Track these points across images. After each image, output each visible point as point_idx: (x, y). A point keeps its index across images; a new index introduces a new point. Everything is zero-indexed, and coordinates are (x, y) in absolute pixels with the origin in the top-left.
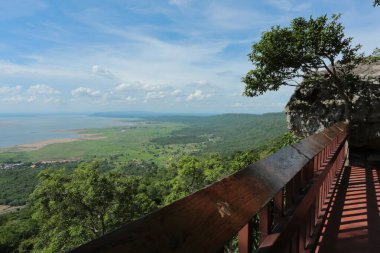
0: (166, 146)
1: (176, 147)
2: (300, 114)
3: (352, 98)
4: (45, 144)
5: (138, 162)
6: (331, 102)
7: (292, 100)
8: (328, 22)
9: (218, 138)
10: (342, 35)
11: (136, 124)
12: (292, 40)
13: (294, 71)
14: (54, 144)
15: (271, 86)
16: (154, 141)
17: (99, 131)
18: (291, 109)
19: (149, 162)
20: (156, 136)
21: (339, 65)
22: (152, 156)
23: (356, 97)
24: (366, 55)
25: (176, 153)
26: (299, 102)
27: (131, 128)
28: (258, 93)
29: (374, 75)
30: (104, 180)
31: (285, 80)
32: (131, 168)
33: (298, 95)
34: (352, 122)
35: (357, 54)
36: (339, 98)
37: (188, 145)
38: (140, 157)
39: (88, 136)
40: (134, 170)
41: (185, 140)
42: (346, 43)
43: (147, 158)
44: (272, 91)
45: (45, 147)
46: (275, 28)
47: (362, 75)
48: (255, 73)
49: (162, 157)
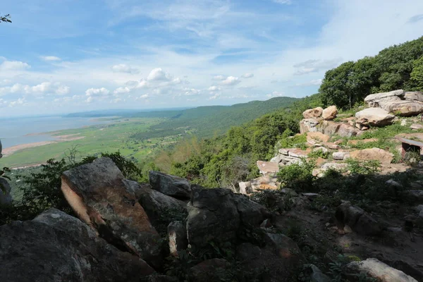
0: (145, 141)
1: (154, 141)
9: (193, 130)
11: (114, 122)
14: (27, 149)
16: (133, 136)
17: (76, 131)
20: (135, 132)
22: (131, 151)
25: (154, 147)
27: (110, 126)
37: (165, 138)
39: (64, 138)
41: (163, 134)
45: (15, 153)
49: (141, 152)
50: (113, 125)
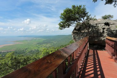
0: (42, 45)
1: (44, 45)
2: (76, 35)
3: (89, 30)
4: (3, 46)
5: (34, 50)
6: (84, 31)
7: (74, 31)
8: (82, 7)
9: (56, 42)
10: (86, 11)
11: (32, 39)
12: (72, 12)
13: (74, 22)
14: (6, 46)
15: (67, 26)
16: (38, 43)
17: (21, 41)
18: (73, 33)
19: (37, 50)
20: (39, 42)
21: (85, 20)
22: (37, 48)
23: (90, 30)
24: (92, 17)
25: (44, 47)
26: (75, 31)
27: (31, 40)
28: (63, 28)
29: (94, 23)
30: (15, 58)
31: (71, 25)
32: (31, 52)
33: (75, 29)
34: (89, 37)
35: (90, 17)
36: (86, 30)
37: (48, 44)
38: (34, 48)
39: (17, 43)
40: (32, 52)
41: (47, 43)
42: (87, 14)
43: (36, 48)
44: (68, 28)
45: (3, 47)
46: (67, 8)
47: (91, 23)
48: (62, 22)
49: (40, 48)
50: (32, 40)
